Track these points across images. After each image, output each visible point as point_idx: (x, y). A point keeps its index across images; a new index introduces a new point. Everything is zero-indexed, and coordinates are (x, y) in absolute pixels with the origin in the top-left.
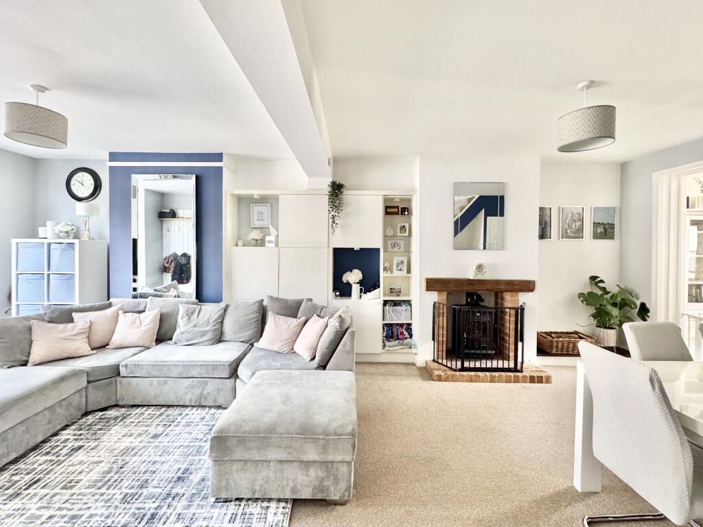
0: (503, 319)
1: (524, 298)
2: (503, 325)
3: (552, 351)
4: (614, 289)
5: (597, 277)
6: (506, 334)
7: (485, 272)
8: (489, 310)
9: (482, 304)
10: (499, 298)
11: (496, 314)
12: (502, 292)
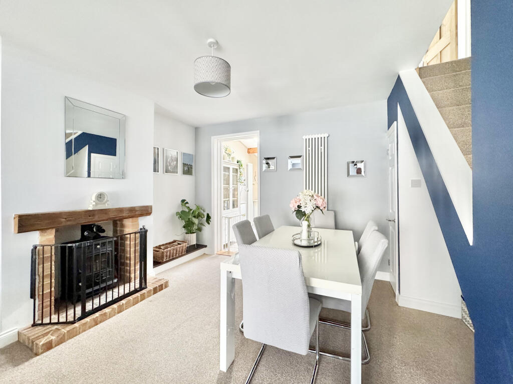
0: (123, 245)
1: (143, 222)
2: (124, 251)
3: (163, 260)
4: (193, 208)
5: (185, 200)
6: (127, 258)
7: (107, 201)
8: (108, 240)
9: (102, 234)
10: (119, 225)
11: (116, 243)
12: (121, 220)
